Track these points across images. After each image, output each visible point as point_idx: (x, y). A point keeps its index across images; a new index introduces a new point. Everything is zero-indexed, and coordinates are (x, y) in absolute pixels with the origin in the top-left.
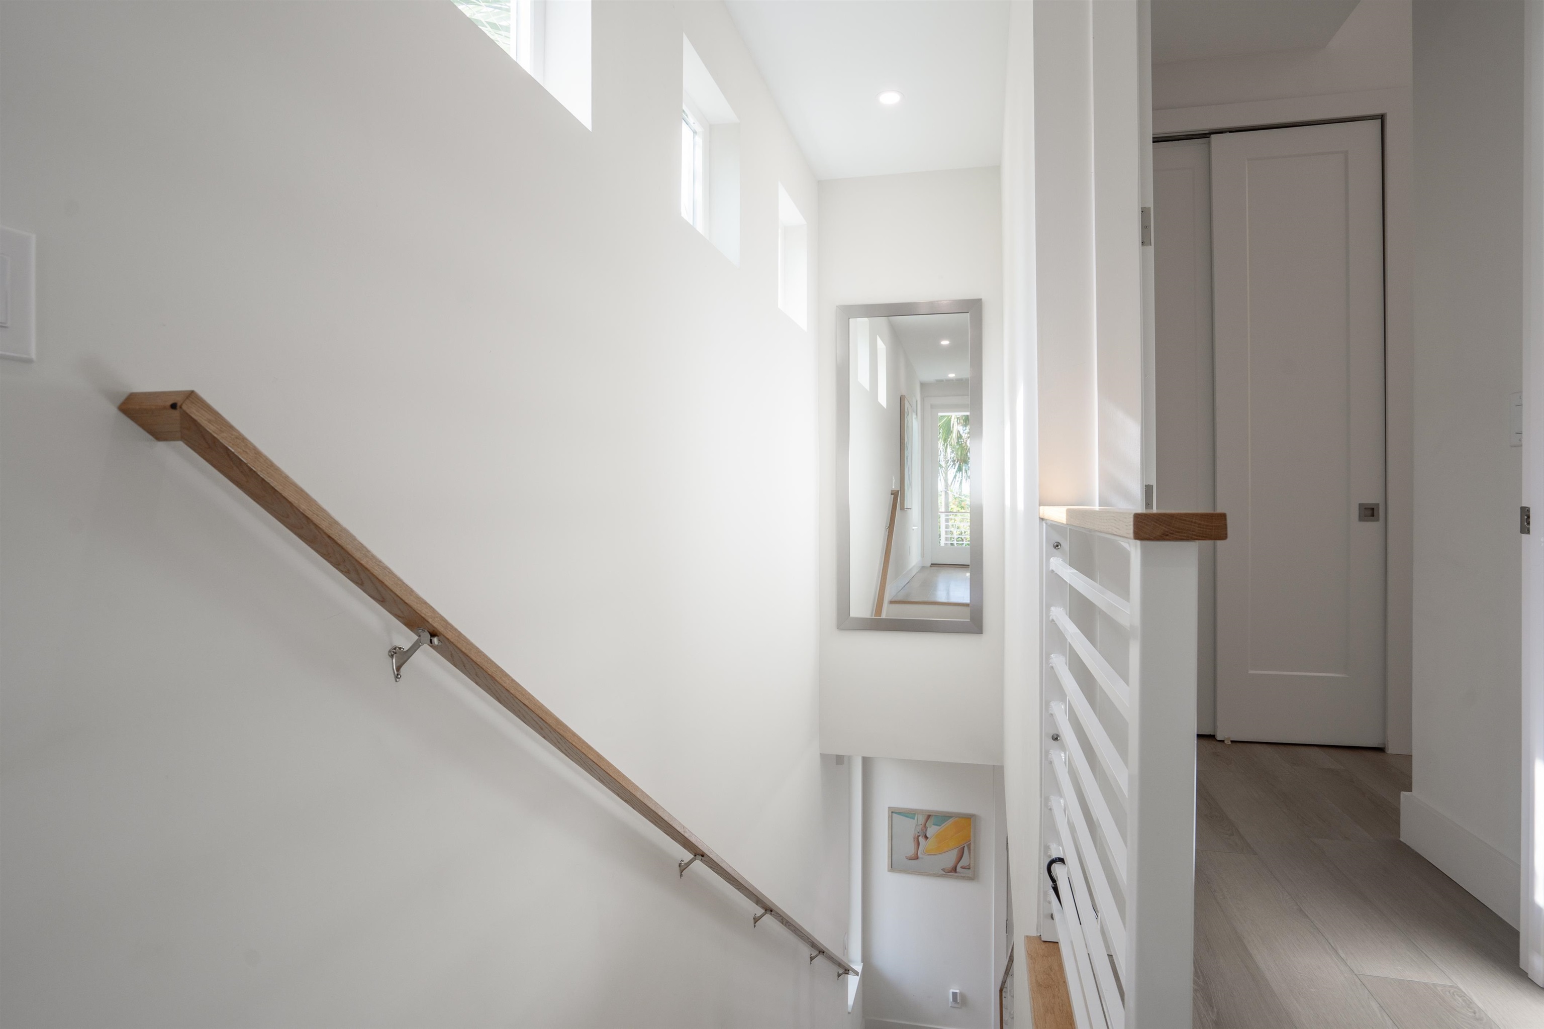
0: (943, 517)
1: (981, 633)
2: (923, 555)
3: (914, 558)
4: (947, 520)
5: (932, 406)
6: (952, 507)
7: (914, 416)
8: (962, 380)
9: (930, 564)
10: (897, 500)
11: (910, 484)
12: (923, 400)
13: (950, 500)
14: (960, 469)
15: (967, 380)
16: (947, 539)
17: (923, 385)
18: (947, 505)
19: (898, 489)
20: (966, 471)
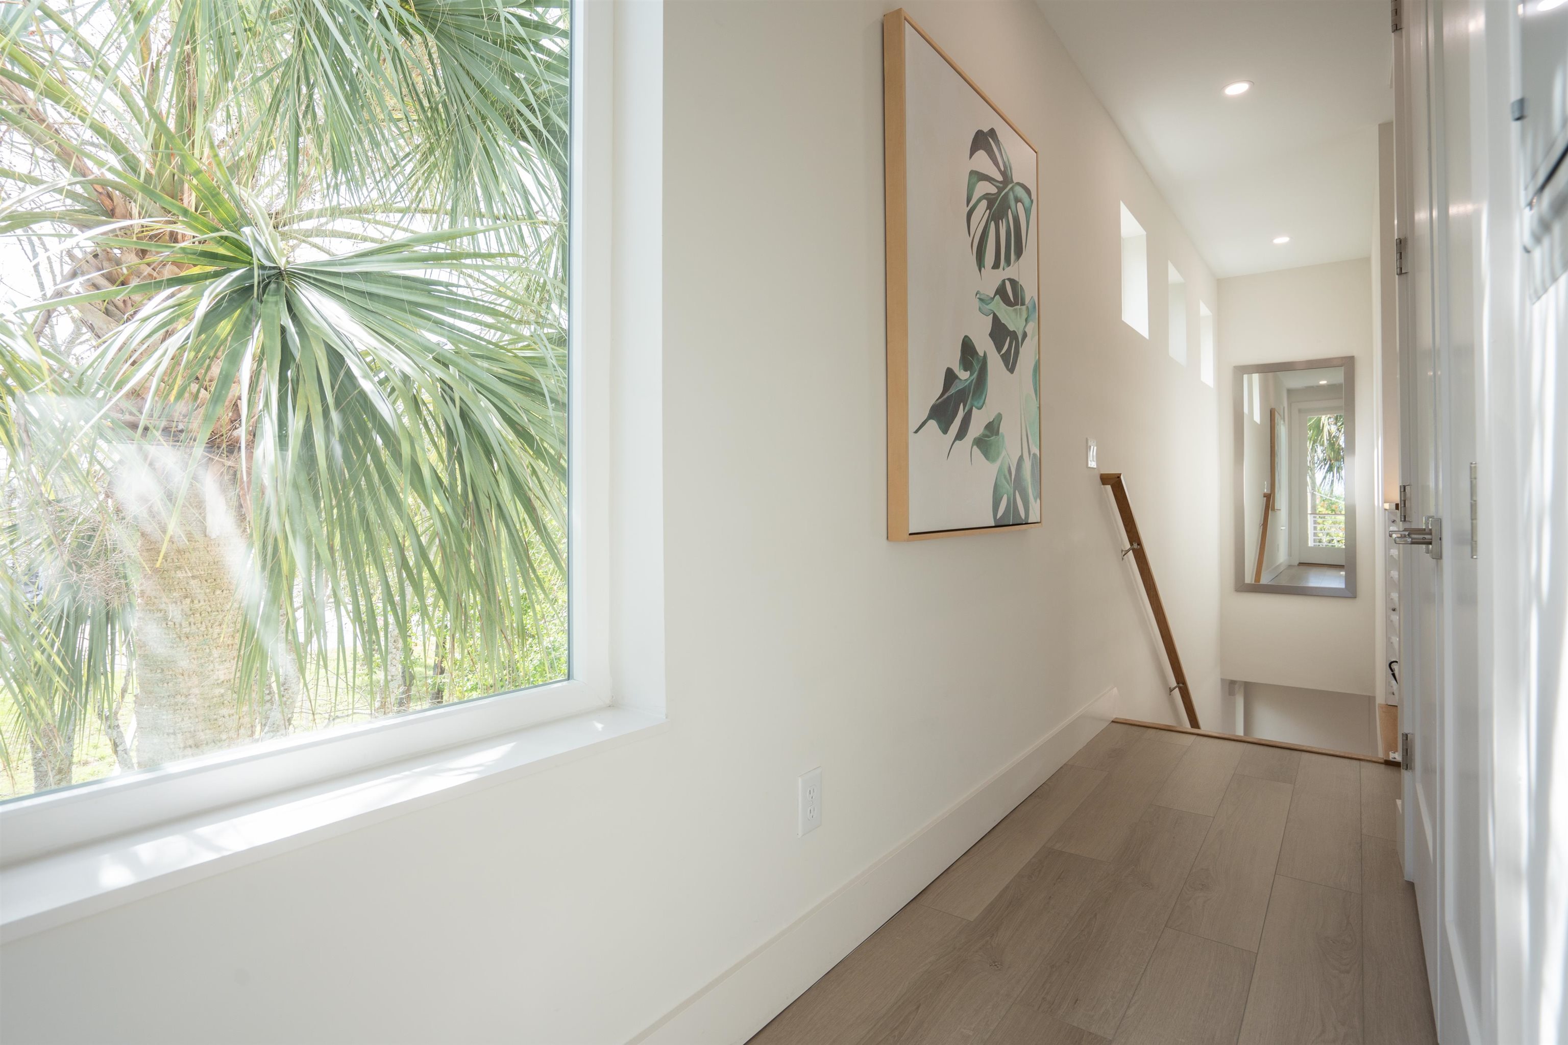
0: (1310, 519)
1: (1355, 597)
2: (1290, 554)
3: (1282, 555)
4: (1315, 522)
5: (1300, 411)
6: (1320, 510)
7: (1282, 422)
8: (1334, 385)
9: (1298, 562)
10: (1269, 502)
11: (1280, 487)
12: (1290, 405)
13: (1318, 502)
14: (1330, 469)
15: (1341, 385)
16: (1315, 540)
17: (1290, 391)
18: (1314, 507)
19: (1269, 492)
20: (1338, 471)
